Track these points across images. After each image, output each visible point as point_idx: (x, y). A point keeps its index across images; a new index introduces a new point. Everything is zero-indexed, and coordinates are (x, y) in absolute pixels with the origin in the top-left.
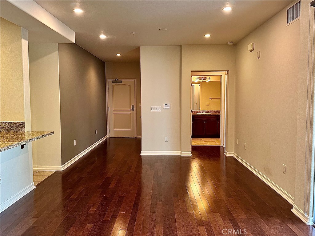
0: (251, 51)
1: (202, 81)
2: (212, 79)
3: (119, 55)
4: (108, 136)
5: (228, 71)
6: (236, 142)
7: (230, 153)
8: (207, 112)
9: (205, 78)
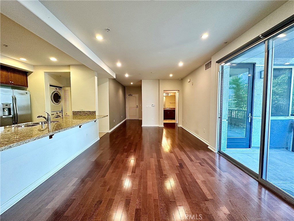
0: (189, 82)
1: (167, 95)
2: (171, 94)
3: (132, 83)
4: (126, 119)
5: (179, 91)
6: (182, 120)
7: (180, 125)
8: (169, 108)
9: (168, 94)
